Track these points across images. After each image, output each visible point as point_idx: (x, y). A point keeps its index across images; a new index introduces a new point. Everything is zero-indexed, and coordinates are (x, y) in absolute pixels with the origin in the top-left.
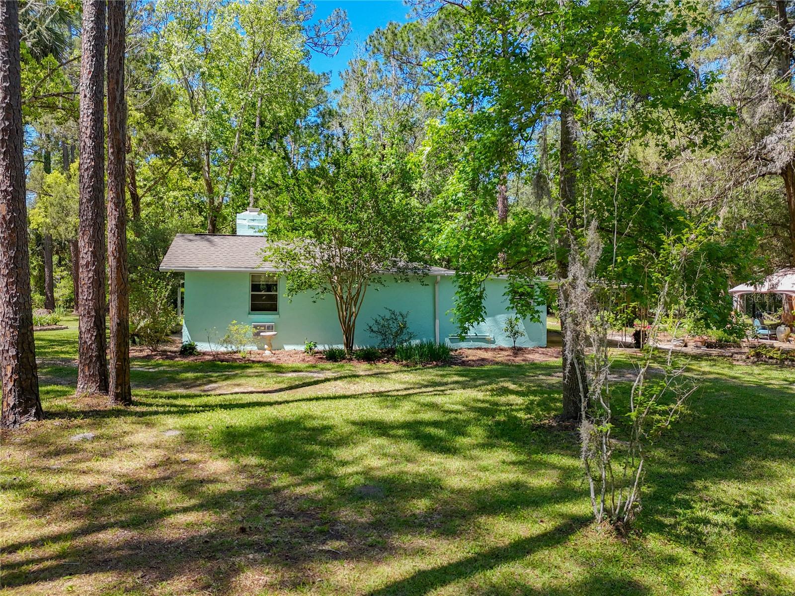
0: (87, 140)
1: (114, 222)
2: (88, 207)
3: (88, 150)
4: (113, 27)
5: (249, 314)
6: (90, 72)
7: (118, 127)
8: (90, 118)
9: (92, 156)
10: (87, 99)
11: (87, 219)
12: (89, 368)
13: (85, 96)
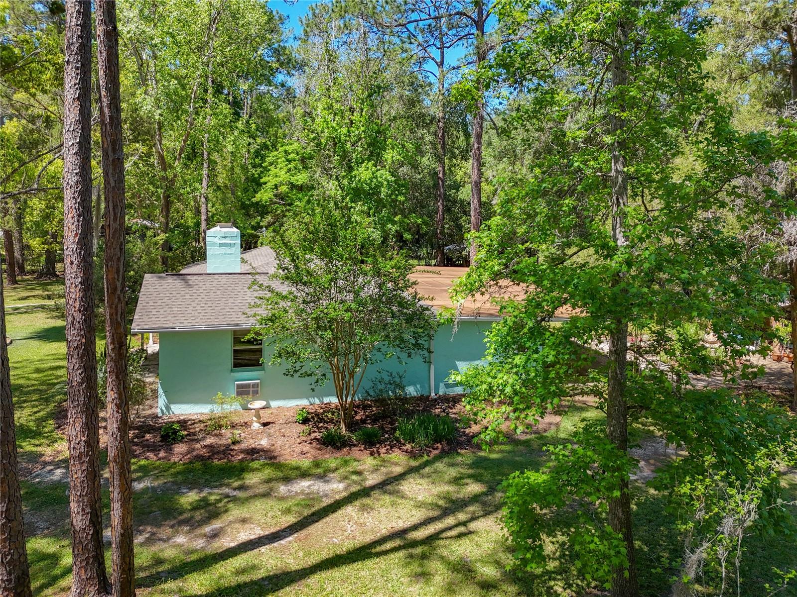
0: (75, 314)
1: (115, 426)
2: (79, 391)
3: (77, 325)
4: (111, 210)
5: (232, 371)
6: (77, 235)
7: (119, 320)
8: (78, 288)
9: (82, 333)
10: (74, 266)
11: (78, 405)
12: (86, 571)
13: (72, 263)
